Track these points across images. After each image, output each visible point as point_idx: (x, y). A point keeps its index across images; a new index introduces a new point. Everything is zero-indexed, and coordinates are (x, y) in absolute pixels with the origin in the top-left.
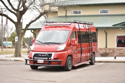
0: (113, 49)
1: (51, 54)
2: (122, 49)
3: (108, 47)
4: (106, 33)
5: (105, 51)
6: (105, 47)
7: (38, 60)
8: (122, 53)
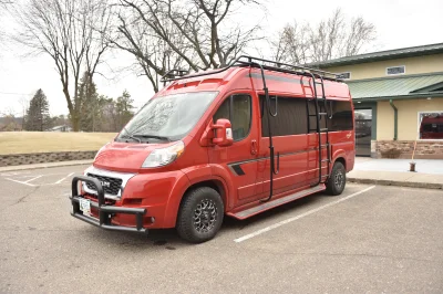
0: (412, 143)
1: (120, 181)
2: (432, 143)
3: (400, 138)
4: (396, 110)
5: (392, 147)
6: (392, 138)
7: (81, 201)
8: (433, 152)
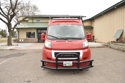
1: (79, 53)
7: (64, 62)
